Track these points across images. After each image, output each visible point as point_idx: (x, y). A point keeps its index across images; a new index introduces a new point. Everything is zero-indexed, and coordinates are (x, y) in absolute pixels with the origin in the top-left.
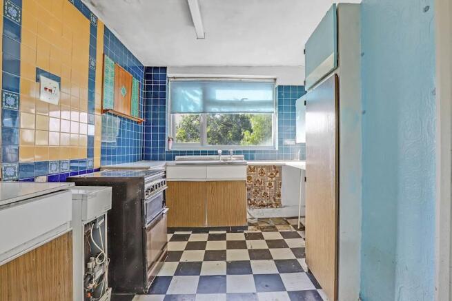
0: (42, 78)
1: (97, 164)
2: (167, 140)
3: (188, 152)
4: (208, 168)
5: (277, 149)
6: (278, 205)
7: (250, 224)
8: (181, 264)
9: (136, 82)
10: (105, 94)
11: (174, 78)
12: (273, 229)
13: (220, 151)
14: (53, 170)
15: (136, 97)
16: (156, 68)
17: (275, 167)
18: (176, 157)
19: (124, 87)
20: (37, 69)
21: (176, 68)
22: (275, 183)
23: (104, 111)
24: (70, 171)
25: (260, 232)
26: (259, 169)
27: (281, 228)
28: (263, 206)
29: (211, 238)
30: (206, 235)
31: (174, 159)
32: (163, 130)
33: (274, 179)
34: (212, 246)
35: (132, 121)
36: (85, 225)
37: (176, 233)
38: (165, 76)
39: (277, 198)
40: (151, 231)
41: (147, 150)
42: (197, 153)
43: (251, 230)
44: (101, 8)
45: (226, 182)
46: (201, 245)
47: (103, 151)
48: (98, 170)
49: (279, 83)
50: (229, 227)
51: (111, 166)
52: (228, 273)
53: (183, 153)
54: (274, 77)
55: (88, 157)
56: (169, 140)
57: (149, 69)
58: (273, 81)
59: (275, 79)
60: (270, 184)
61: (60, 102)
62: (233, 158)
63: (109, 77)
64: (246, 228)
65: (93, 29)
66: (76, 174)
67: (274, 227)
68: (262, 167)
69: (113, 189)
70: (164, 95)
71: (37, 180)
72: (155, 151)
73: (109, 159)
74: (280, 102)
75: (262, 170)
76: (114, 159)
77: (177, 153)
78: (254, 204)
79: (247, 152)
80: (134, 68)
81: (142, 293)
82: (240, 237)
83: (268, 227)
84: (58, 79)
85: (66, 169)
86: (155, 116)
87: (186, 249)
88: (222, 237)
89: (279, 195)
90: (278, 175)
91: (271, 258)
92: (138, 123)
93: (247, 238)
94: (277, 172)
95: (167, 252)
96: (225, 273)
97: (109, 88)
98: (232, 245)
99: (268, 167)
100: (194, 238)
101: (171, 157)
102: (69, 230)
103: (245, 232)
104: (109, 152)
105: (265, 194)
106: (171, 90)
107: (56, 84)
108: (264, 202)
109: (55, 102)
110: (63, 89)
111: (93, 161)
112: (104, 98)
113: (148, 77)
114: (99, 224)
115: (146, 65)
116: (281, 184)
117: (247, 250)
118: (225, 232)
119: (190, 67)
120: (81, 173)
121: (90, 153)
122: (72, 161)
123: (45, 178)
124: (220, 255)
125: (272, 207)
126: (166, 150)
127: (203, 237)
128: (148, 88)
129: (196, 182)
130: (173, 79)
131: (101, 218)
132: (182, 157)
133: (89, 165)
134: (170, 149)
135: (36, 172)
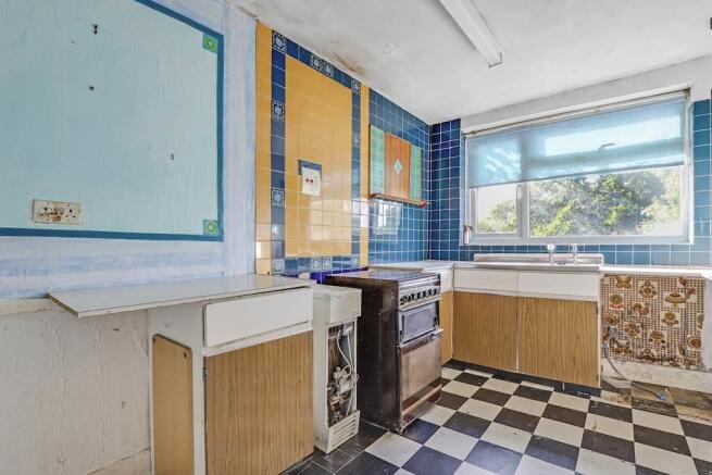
0: (304, 169)
1: (364, 262)
2: (461, 229)
3: (494, 247)
4: (522, 274)
5: (692, 242)
6: (694, 363)
7: (611, 389)
8: (458, 415)
9: (416, 151)
10: (372, 174)
11: (473, 132)
12: (669, 410)
13: (551, 247)
14: (316, 267)
15: (416, 171)
16: (446, 124)
17: (684, 282)
18: (476, 255)
19: (398, 162)
20: (300, 161)
21: (474, 117)
22: (685, 315)
23: (372, 197)
24: (331, 269)
25: (629, 407)
26: (641, 283)
27: (687, 414)
28: (647, 358)
29: (521, 392)
30: (515, 386)
31: (472, 259)
32: (457, 214)
33: (682, 306)
34: (517, 404)
35: (411, 205)
36: (330, 329)
37: (467, 371)
38: (457, 134)
39: (690, 349)
40: (411, 354)
41: (434, 245)
42: (509, 249)
43: (606, 397)
44: (360, 71)
45: (554, 302)
46: (500, 398)
47: (371, 246)
48: (366, 269)
49: (695, 97)
50: (561, 383)
51: (382, 265)
52: (527, 452)
53: (486, 249)
54: (683, 85)
55: (353, 253)
56: (465, 230)
57: (435, 128)
58: (683, 94)
59: (687, 91)
60: (670, 316)
61: (321, 192)
62: (581, 260)
63: (378, 152)
64: (597, 392)
65: (356, 98)
66: (340, 272)
67: (667, 406)
68: (648, 279)
69: (363, 293)
70: (456, 162)
71: (301, 276)
72: (444, 246)
73: (379, 256)
74: (699, 138)
75: (648, 286)
76: (386, 258)
77: (476, 249)
78: (627, 351)
79: (612, 247)
80: (414, 131)
81: (396, 432)
82: (580, 404)
83: (651, 403)
84: (318, 167)
85: (328, 266)
86: (445, 194)
87: (474, 397)
88: (544, 396)
89: (697, 343)
90: (693, 299)
91: (632, 459)
92: (421, 207)
93: (591, 410)
94: (692, 292)
95: (440, 391)
96: (522, 451)
97: (378, 167)
98: (554, 413)
99: (666, 281)
100: (493, 384)
101: (466, 254)
102: (310, 329)
103: (593, 398)
104: (379, 247)
105: (655, 334)
106: (469, 152)
107: (316, 173)
108: (653, 351)
109: (317, 193)
110: (325, 177)
111: (358, 258)
112: (372, 179)
113: (434, 139)
114: (347, 331)
115: (430, 123)
116: (701, 319)
117: (581, 430)
118: (552, 389)
119: (497, 110)
120: (344, 272)
121: (356, 248)
122: (335, 258)
123: (308, 275)
124: (525, 422)
125: (677, 366)
126: (460, 244)
127: (509, 387)
128: (435, 155)
129: (500, 296)
130: (471, 135)
131: (349, 325)
132: (484, 255)
133: (354, 263)
134: (467, 242)
135: (300, 268)
